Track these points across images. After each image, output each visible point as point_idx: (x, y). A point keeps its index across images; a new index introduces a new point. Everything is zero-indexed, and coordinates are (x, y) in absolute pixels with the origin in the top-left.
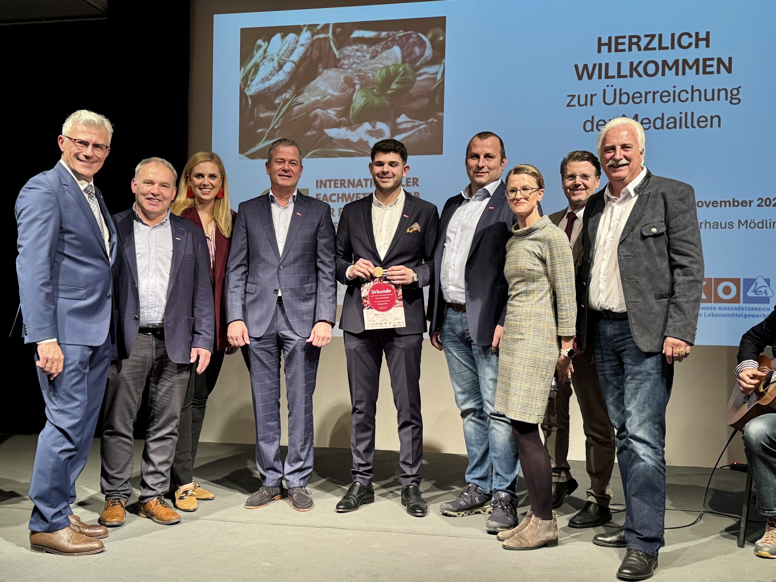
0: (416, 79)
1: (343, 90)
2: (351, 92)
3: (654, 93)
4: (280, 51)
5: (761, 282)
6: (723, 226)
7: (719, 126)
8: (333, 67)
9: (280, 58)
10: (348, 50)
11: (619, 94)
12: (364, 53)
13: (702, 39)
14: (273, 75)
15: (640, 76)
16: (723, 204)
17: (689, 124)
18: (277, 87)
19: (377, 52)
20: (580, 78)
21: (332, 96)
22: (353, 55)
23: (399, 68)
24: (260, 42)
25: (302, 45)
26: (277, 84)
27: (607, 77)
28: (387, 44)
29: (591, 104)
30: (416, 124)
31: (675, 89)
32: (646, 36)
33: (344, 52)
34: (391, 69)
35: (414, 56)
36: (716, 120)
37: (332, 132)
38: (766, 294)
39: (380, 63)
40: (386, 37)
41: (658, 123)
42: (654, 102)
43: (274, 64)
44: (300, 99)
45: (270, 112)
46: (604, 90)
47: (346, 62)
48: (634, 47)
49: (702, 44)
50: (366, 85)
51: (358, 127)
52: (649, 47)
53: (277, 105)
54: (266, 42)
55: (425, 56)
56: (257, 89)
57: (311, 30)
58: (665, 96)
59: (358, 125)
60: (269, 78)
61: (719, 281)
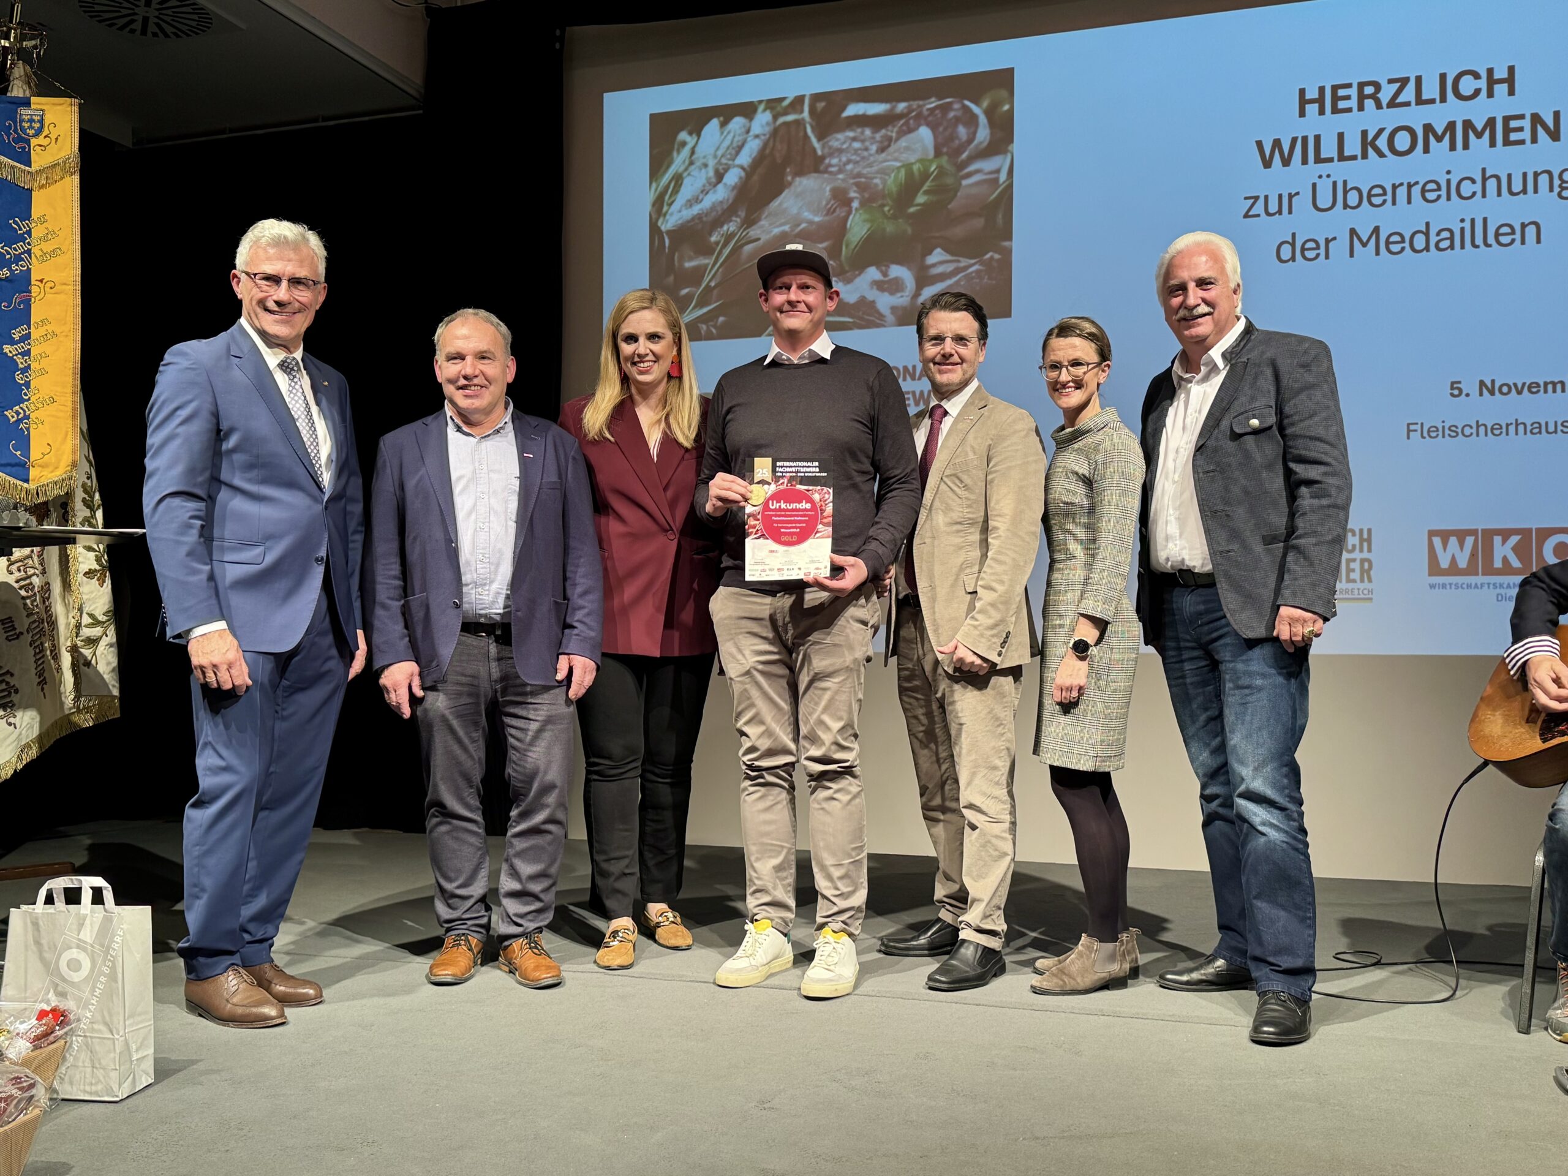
0: (960, 184)
2: (843, 214)
3: (1410, 186)
4: (718, 149)
6: (1551, 428)
7: (1539, 241)
8: (810, 172)
9: (719, 163)
10: (837, 140)
11: (1342, 192)
13: (1501, 81)
14: (707, 193)
15: (1381, 155)
16: (1550, 387)
17: (1479, 240)
18: (714, 214)
19: (890, 140)
20: (1267, 164)
21: (811, 222)
22: (847, 148)
23: (930, 166)
24: (683, 136)
25: (757, 136)
26: (713, 208)
27: (1318, 160)
28: (907, 123)
29: (1290, 212)
30: (962, 265)
31: (1448, 177)
32: (1391, 81)
33: (831, 143)
34: (915, 168)
35: (957, 142)
36: (1531, 231)
39: (896, 160)
40: (905, 111)
41: (1420, 242)
42: (1409, 202)
43: (707, 173)
44: (754, 232)
45: (701, 258)
46: (1314, 185)
47: (835, 161)
48: (1369, 103)
49: (1501, 89)
50: (871, 198)
51: (856, 277)
52: (1398, 101)
53: (714, 246)
54: (694, 135)
55: (976, 142)
56: (679, 219)
57: (772, 109)
58: (1431, 191)
59: (857, 273)
60: (700, 198)
61: (1545, 534)
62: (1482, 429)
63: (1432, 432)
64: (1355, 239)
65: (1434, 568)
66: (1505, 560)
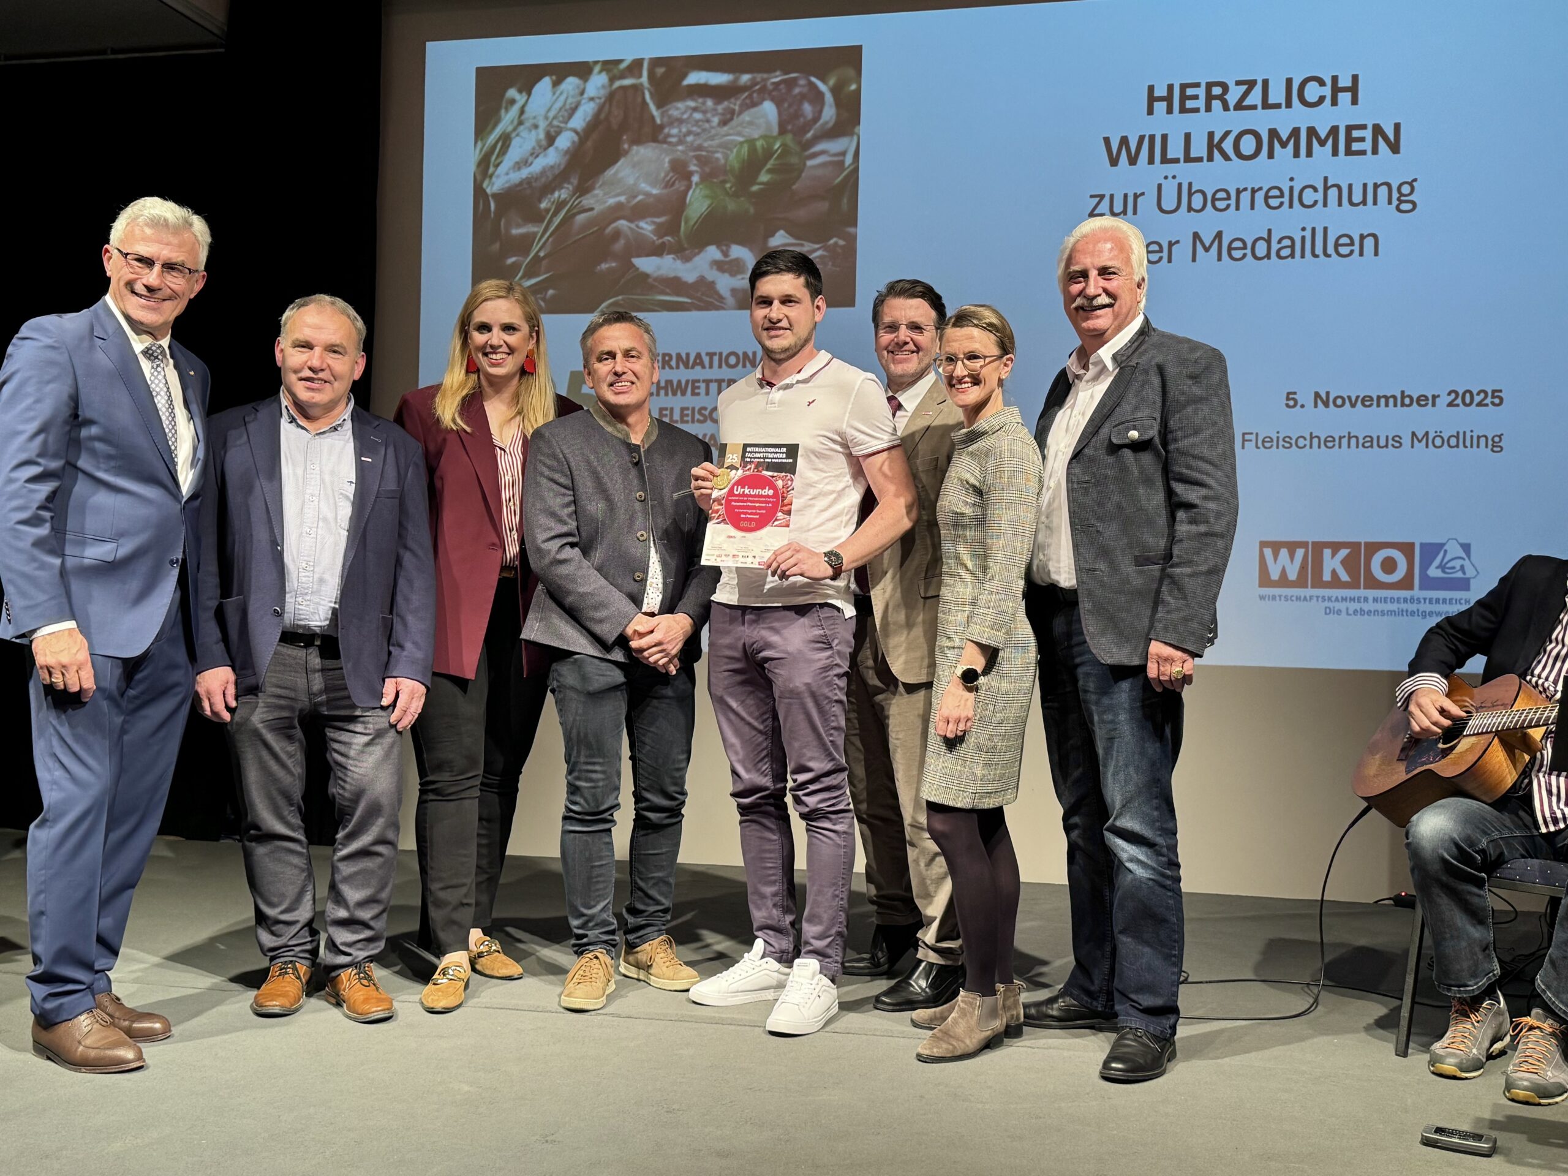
0: (805, 164)
1: (668, 185)
2: (683, 188)
3: (1254, 191)
4: (549, 110)
5: (1454, 550)
6: (1383, 443)
7: (1376, 254)
8: (648, 141)
9: (550, 124)
10: (677, 109)
11: (1187, 192)
12: (709, 115)
13: (1345, 90)
14: (537, 156)
15: (1227, 158)
16: (1383, 401)
17: (1319, 250)
18: (543, 180)
19: (733, 113)
20: (1114, 162)
21: (648, 195)
22: (688, 118)
23: (774, 143)
24: (512, 93)
25: (592, 99)
26: (543, 172)
27: (1165, 160)
28: (750, 96)
29: (1135, 213)
31: (1292, 184)
32: (1238, 83)
33: (671, 112)
34: (758, 144)
35: (802, 120)
36: (1369, 243)
37: (646, 264)
38: (1464, 573)
39: (739, 134)
40: (749, 83)
41: (1261, 249)
42: (1252, 208)
43: (538, 134)
44: (587, 201)
45: (531, 225)
46: (1160, 186)
47: (675, 131)
48: (1216, 104)
49: (1345, 98)
50: (712, 174)
51: (695, 255)
52: (1244, 104)
53: (544, 213)
54: (524, 94)
55: (821, 121)
56: (507, 182)
57: (608, 71)
58: (1273, 196)
59: (697, 251)
60: (529, 161)
61: (1373, 547)
62: (1315, 441)
63: (1266, 442)
64: (1198, 243)
65: (1265, 580)
66: (1334, 573)
